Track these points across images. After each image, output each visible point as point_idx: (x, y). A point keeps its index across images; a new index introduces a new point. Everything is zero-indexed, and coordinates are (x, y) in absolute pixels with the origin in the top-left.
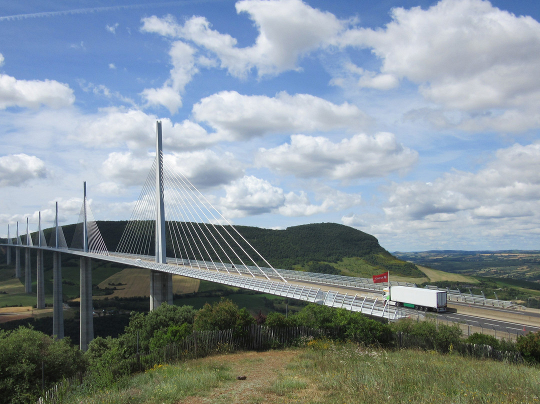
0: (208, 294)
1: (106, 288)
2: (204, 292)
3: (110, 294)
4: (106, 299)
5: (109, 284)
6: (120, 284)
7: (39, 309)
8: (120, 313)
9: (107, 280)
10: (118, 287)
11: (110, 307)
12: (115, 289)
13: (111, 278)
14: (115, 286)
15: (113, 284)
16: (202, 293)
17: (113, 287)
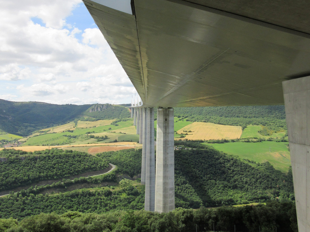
0: (246, 140)
1: (181, 134)
2: (244, 139)
3: (184, 137)
4: (180, 140)
5: (184, 131)
6: (190, 132)
7: (140, 144)
8: (186, 149)
9: (183, 129)
10: (188, 133)
11: (180, 145)
12: (187, 134)
13: (185, 127)
14: (187, 133)
15: (186, 132)
16: (243, 139)
17: (185, 133)
